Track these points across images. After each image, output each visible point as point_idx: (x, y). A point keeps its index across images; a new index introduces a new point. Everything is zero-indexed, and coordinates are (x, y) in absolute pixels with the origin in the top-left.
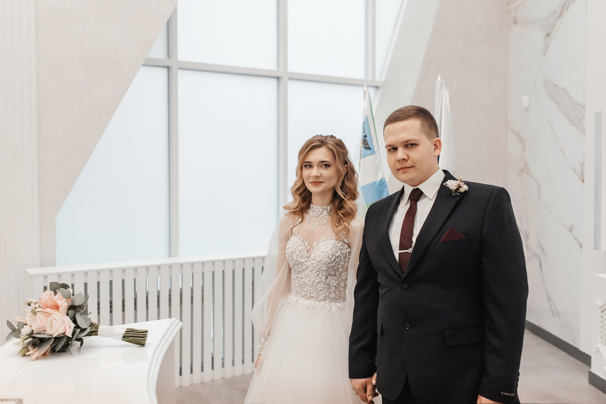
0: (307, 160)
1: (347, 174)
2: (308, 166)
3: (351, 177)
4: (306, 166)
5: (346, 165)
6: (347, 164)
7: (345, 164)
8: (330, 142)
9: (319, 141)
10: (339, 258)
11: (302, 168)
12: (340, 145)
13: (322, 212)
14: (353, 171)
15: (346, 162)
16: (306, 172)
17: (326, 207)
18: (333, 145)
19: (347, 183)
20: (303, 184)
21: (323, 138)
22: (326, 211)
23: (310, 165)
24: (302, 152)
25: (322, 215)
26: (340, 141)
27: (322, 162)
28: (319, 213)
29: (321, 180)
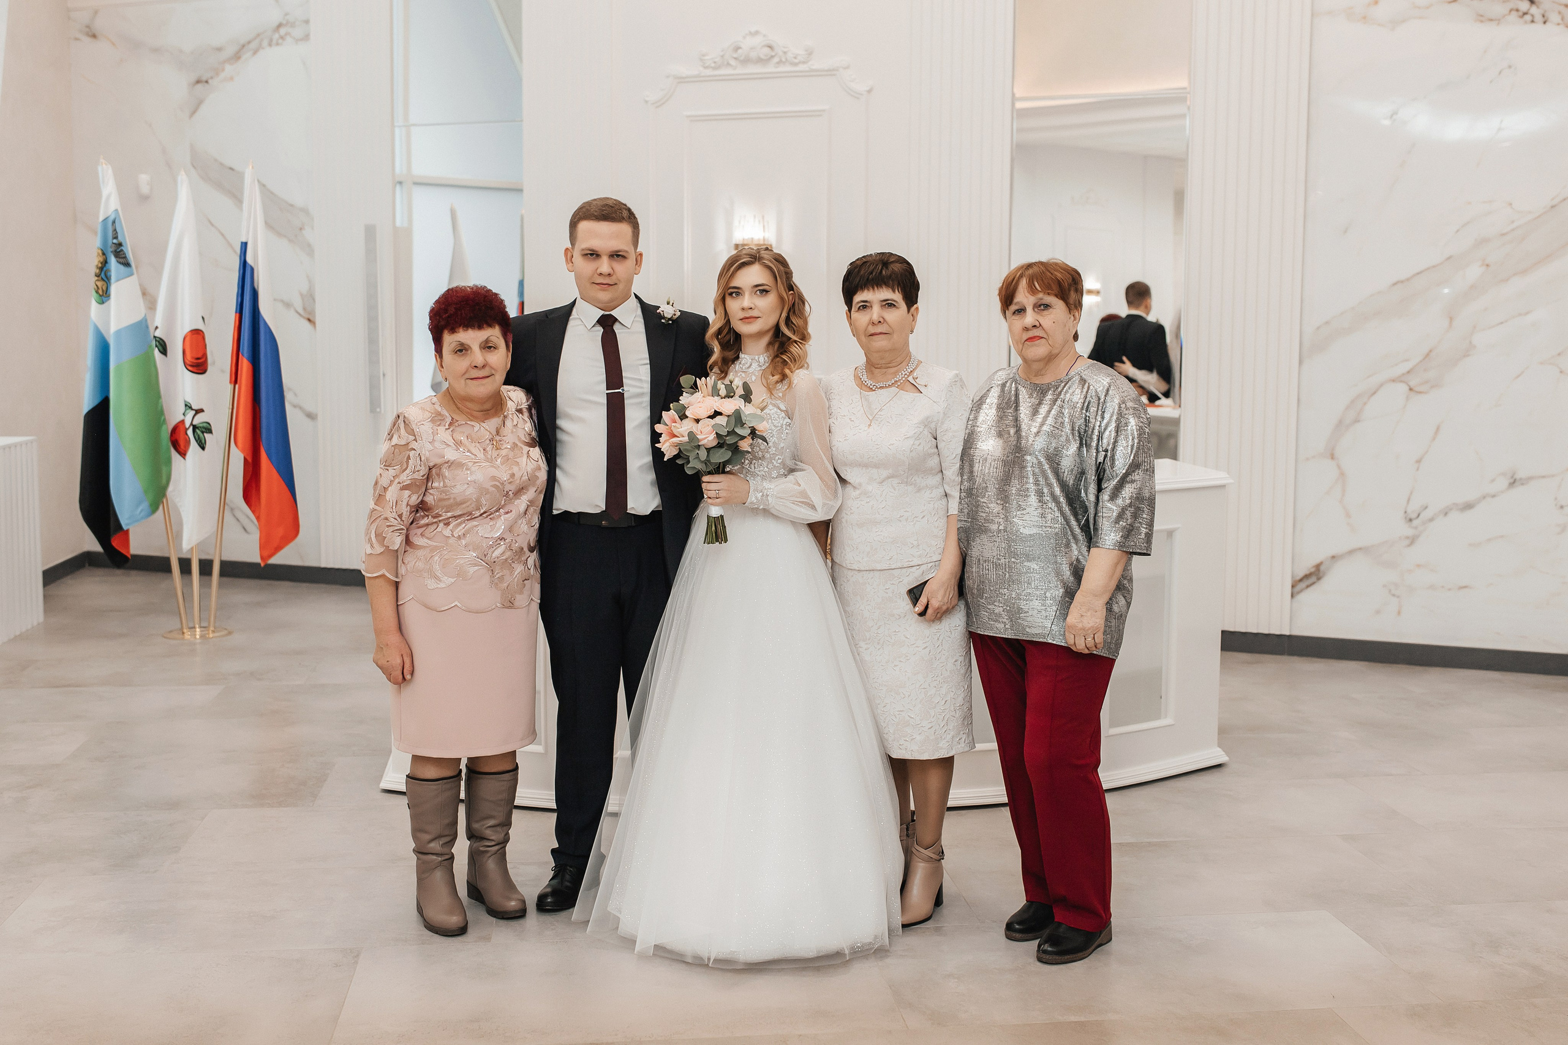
0: (733, 284)
1: (794, 304)
2: (734, 295)
3: (799, 310)
4: (731, 294)
5: (792, 292)
6: (793, 290)
7: (790, 291)
8: (766, 256)
9: (749, 255)
10: (770, 431)
11: (723, 300)
12: (781, 261)
13: (751, 365)
14: (803, 301)
15: (791, 287)
16: (733, 305)
17: (757, 358)
18: (770, 261)
19: (794, 320)
20: (728, 322)
21: (754, 251)
22: (757, 364)
23: (737, 292)
24: (723, 273)
25: (750, 369)
26: (780, 255)
27: (757, 286)
28: (747, 366)
29: (755, 313)
